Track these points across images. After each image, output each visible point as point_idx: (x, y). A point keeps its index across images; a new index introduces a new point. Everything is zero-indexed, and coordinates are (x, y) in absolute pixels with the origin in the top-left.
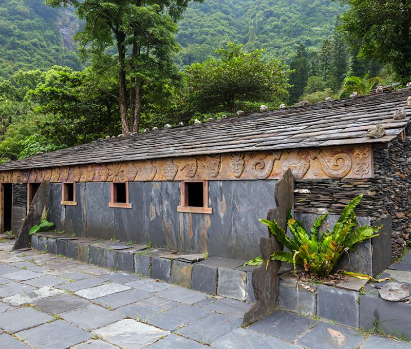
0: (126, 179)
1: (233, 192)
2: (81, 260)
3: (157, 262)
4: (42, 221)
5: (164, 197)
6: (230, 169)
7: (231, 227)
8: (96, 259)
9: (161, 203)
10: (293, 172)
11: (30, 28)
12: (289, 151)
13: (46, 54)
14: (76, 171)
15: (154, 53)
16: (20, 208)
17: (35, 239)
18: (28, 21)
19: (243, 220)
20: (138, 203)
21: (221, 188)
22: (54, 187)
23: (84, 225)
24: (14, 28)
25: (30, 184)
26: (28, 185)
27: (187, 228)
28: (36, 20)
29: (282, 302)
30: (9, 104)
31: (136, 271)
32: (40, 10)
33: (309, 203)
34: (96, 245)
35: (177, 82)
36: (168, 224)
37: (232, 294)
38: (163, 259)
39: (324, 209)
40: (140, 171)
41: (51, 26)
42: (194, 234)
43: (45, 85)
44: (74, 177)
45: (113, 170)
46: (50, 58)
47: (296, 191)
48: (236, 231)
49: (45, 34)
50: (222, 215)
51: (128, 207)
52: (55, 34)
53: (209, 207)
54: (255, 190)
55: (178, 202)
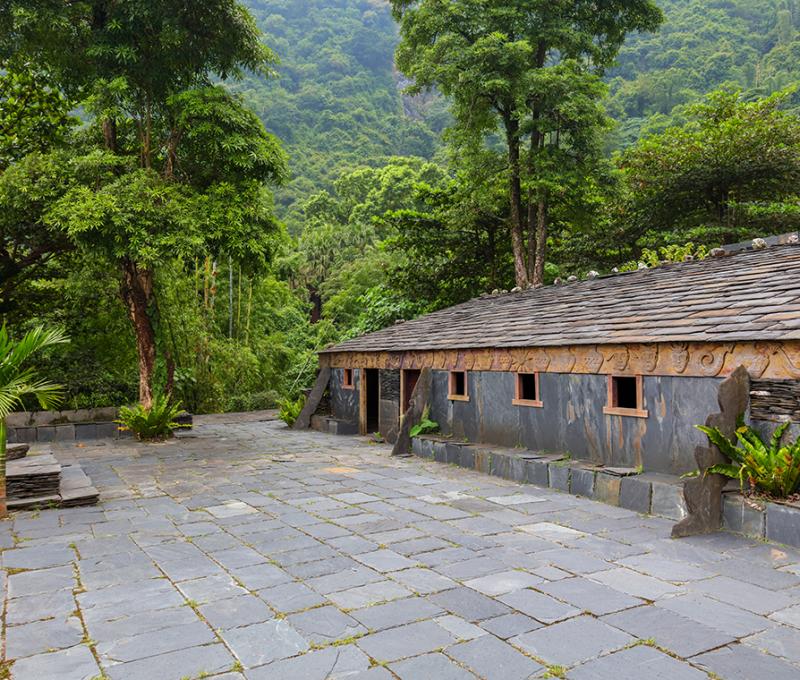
0: (535, 370)
1: (674, 391)
2: (479, 470)
3: (577, 474)
4: (423, 420)
5: (585, 394)
6: (671, 363)
7: (672, 435)
8: (499, 470)
9: (582, 401)
10: (748, 370)
11: (350, 90)
12: (743, 343)
13: (375, 132)
14: (468, 356)
15: (569, 142)
16: (390, 401)
17: (417, 443)
18: (348, 78)
19: (687, 426)
20: (552, 401)
21: (659, 386)
22: (437, 376)
23: (479, 427)
24: (327, 95)
25: (405, 371)
26: (402, 372)
27: (616, 435)
28: (360, 76)
29: (726, 523)
30: (329, 229)
31: (551, 485)
32: (365, 56)
33: (768, 408)
34: (499, 452)
35: (609, 188)
36: (591, 429)
37: (668, 513)
38: (585, 471)
39: (786, 416)
40: (554, 359)
41: (383, 81)
42: (625, 442)
43: (381, 192)
44: (465, 364)
45: (518, 356)
46: (383, 137)
47: (752, 393)
48: (678, 440)
49: (375, 96)
50: (660, 420)
51: (538, 405)
52: (391, 94)
53: (644, 409)
54: (702, 390)
55: (605, 401)
